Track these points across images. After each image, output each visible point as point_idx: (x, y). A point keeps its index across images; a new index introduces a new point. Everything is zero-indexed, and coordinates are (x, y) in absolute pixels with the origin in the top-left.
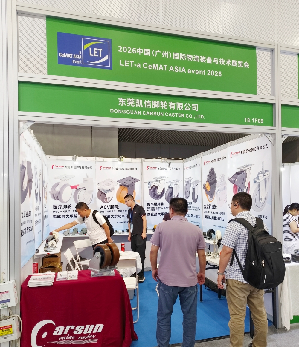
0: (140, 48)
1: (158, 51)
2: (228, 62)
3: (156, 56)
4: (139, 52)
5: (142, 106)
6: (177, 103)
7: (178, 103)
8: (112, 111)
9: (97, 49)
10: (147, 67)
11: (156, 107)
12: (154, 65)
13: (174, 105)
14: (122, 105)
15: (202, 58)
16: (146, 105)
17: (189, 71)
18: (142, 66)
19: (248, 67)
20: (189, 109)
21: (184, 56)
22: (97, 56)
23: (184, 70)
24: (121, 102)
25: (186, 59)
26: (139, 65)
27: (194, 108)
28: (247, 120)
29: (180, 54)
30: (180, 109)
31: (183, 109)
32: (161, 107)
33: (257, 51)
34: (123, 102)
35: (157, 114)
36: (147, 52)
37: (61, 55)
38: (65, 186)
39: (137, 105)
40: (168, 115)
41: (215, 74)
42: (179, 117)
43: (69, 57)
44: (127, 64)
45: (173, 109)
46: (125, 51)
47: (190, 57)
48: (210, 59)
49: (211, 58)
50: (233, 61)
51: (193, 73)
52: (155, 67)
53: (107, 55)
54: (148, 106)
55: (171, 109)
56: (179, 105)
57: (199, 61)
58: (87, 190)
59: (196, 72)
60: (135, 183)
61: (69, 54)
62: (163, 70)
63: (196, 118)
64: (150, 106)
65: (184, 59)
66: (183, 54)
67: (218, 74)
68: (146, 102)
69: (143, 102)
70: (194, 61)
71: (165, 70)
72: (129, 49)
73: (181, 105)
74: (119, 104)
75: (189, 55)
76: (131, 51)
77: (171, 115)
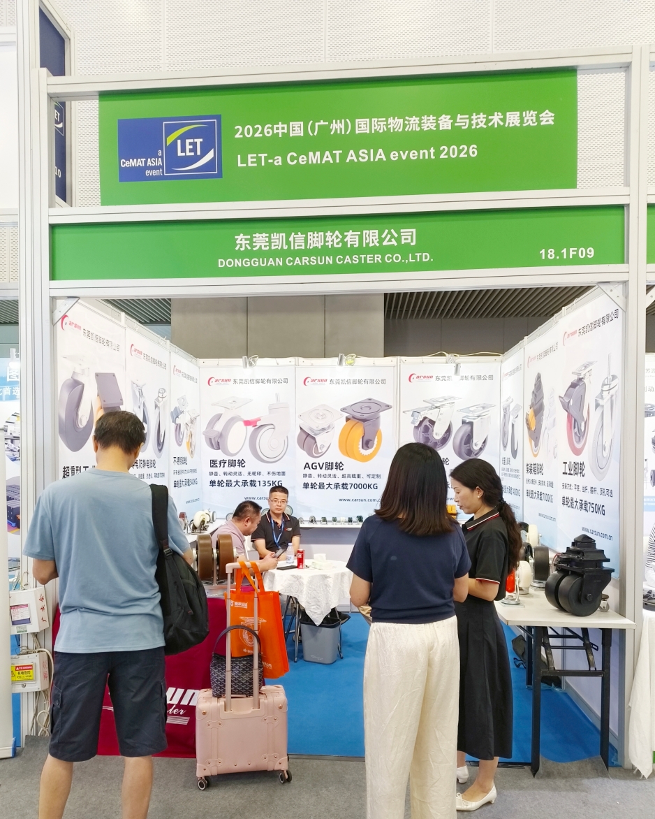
0: (280, 123)
1: (322, 123)
2: (496, 118)
3: (315, 134)
4: (278, 131)
5: (285, 247)
6: (364, 232)
7: (368, 232)
8: (222, 263)
9: (192, 141)
10: (295, 161)
11: (315, 245)
12: (311, 154)
13: (357, 237)
14: (243, 249)
15: (427, 120)
16: (294, 242)
17: (394, 156)
18: (284, 160)
19: (553, 123)
20: (394, 242)
21: (382, 123)
22: (192, 154)
23: (381, 155)
24: (241, 242)
25: (385, 130)
26: (278, 159)
27: (405, 239)
28: (546, 253)
29: (373, 120)
30: (371, 245)
31: (378, 245)
32: (327, 244)
33: (579, 77)
34: (244, 242)
35: (317, 260)
36: (297, 129)
37: (124, 163)
38: (232, 421)
39: (274, 246)
40: (342, 262)
41: (459, 153)
42: (368, 262)
43: (139, 166)
44: (252, 162)
45: (355, 246)
46: (248, 134)
47: (396, 124)
48: (447, 120)
49: (449, 117)
50: (508, 113)
51: (404, 158)
52: (314, 158)
53: (213, 150)
54: (298, 246)
55: (349, 246)
56: (369, 236)
57: (418, 129)
58: (276, 429)
59: (411, 155)
60: (382, 414)
61: (139, 160)
62: (332, 162)
63: (411, 260)
64: (303, 244)
65: (381, 131)
66: (380, 119)
67: (467, 153)
68: (294, 238)
69: (288, 237)
70: (406, 130)
71: (338, 161)
72: (258, 128)
73: (374, 234)
74: (237, 249)
75: (394, 119)
76: (262, 132)
77: (349, 261)
